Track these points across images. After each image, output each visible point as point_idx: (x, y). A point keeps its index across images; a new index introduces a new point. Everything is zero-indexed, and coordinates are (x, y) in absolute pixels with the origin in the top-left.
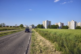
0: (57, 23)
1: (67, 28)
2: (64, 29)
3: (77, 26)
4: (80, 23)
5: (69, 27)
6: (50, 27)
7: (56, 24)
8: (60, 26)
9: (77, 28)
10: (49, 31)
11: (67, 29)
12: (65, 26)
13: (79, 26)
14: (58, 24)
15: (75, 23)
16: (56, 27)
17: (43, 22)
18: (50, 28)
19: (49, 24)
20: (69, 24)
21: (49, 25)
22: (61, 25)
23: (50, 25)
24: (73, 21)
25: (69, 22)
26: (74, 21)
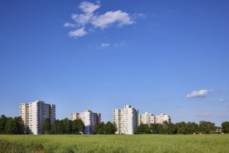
0: (77, 114)
1: (111, 129)
2: (101, 133)
3: (141, 124)
4: (146, 113)
5: (118, 127)
6: (54, 128)
7: (74, 118)
8: (87, 123)
9: (140, 129)
10: (46, 145)
11: (110, 134)
12: (105, 123)
13: (145, 123)
14: (81, 116)
15: (135, 113)
16: (74, 127)
17: (24, 107)
18: (50, 134)
19: (46, 116)
20: (117, 118)
21: (49, 120)
22: (91, 120)
23: (52, 120)
24: (127, 106)
25: (117, 111)
26: (130, 107)
